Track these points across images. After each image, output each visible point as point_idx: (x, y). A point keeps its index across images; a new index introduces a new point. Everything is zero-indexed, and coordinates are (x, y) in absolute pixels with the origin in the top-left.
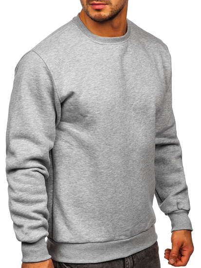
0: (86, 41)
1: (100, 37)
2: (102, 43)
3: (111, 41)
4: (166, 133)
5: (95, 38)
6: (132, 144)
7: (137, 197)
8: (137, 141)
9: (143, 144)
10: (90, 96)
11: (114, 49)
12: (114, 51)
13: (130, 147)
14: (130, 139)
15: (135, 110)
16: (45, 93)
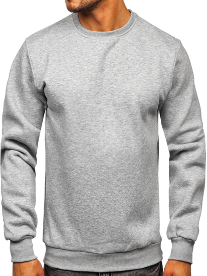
1: (87, 30)
3: (97, 35)
4: (179, 138)
5: (82, 31)
6: (107, 147)
7: (108, 210)
8: (114, 144)
9: (122, 149)
10: (57, 87)
13: (104, 150)
14: (104, 141)
15: (114, 105)
16: (25, 80)
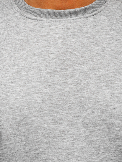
0: (14, 14)
2: (35, 18)
11: (52, 28)
12: (52, 30)
